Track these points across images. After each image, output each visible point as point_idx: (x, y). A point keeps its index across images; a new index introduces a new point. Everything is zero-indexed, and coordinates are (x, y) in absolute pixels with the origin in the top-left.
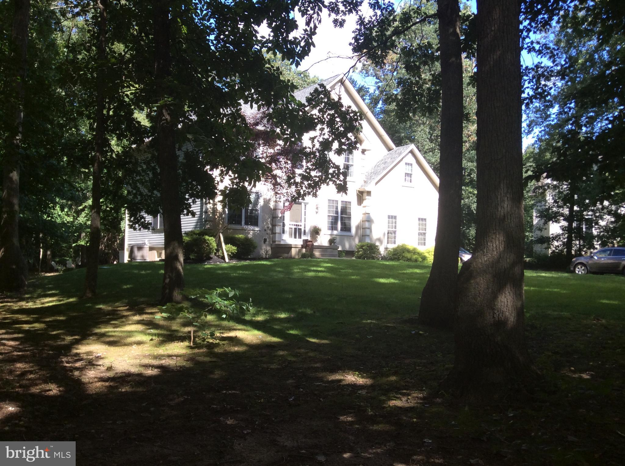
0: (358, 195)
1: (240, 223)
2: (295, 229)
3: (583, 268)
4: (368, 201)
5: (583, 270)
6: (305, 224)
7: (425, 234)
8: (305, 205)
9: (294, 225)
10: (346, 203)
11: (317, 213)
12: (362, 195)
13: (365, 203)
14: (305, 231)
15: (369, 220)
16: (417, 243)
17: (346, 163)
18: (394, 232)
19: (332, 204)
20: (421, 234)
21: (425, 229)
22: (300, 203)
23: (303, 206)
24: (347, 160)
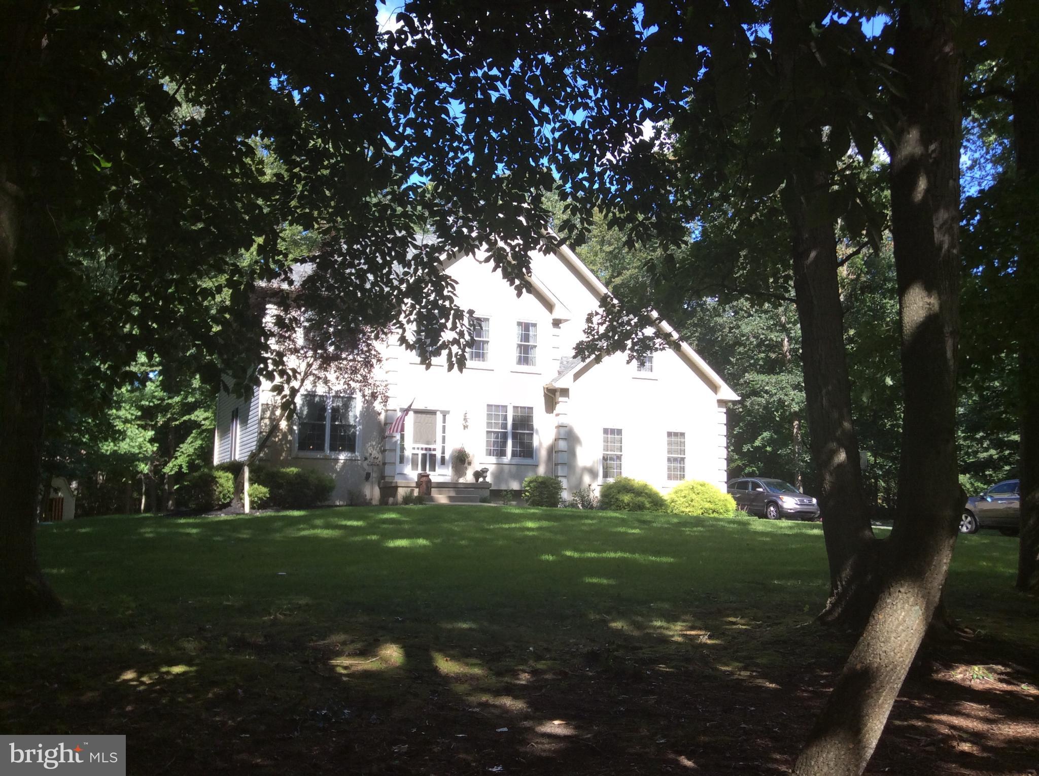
0: (546, 395)
1: (320, 448)
2: (424, 456)
3: (969, 519)
4: (563, 405)
5: (970, 523)
6: (443, 448)
7: (683, 459)
8: (444, 416)
9: (422, 449)
10: (523, 410)
11: (465, 427)
12: (555, 395)
13: (559, 408)
14: (443, 459)
15: (568, 437)
16: (666, 476)
17: (523, 343)
18: (619, 458)
19: (495, 410)
20: (675, 460)
21: (683, 452)
22: (433, 413)
23: (439, 416)
24: (526, 338)
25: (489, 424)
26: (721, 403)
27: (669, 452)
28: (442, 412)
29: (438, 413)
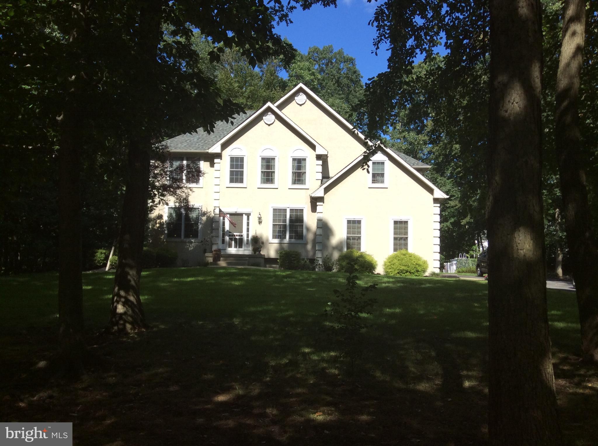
0: (311, 201)
1: (179, 236)
2: (236, 239)
6: (248, 235)
7: (406, 238)
8: (248, 216)
9: (234, 235)
10: (297, 211)
11: (260, 223)
12: (316, 201)
13: (319, 209)
14: (247, 241)
17: (297, 171)
18: (359, 238)
19: (278, 213)
20: (401, 238)
21: (406, 233)
22: (241, 215)
23: (245, 217)
24: (299, 168)
25: (274, 220)
26: (436, 200)
27: (395, 233)
28: (246, 214)
29: (244, 215)
